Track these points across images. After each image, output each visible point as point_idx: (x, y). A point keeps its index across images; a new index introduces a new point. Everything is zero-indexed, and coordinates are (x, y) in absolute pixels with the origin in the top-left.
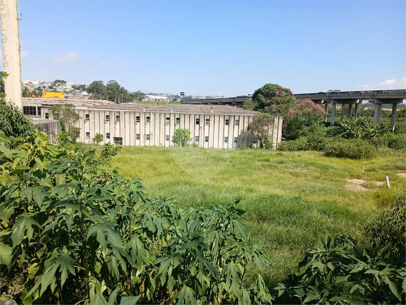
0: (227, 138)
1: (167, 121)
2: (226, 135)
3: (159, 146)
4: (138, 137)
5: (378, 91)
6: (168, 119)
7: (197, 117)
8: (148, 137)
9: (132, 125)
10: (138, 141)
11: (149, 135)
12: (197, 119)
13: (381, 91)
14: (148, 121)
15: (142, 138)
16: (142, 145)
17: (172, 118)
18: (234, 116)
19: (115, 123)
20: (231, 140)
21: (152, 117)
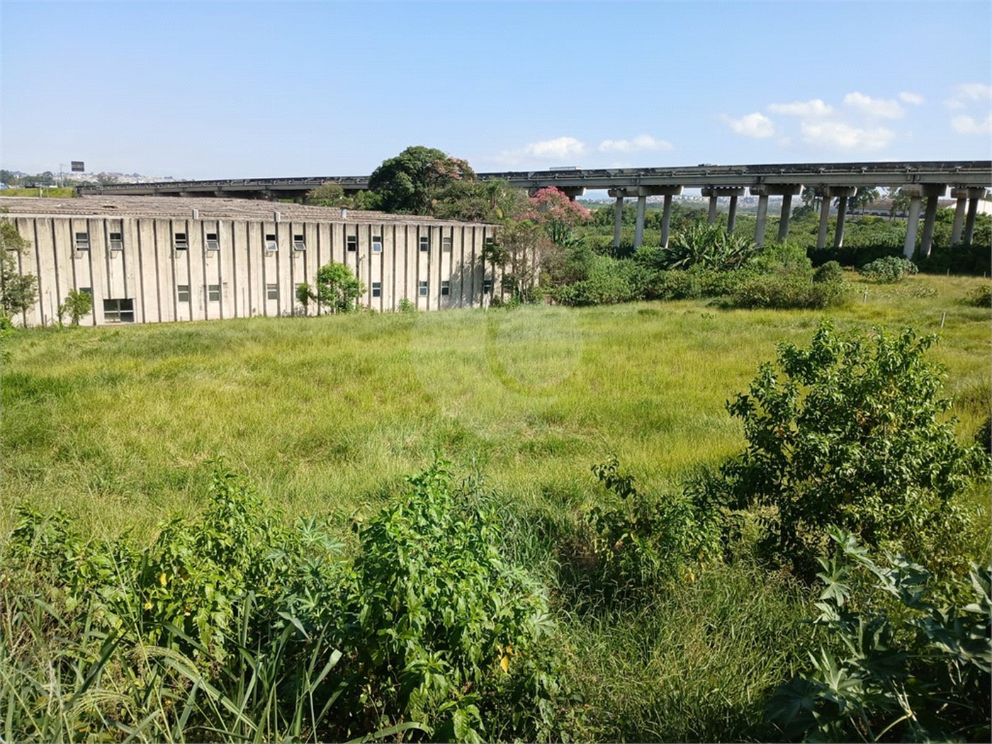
0: (426, 284)
1: (268, 244)
2: (423, 278)
3: (247, 315)
4: (184, 294)
5: (646, 170)
6: (270, 238)
7: (351, 232)
8: (215, 293)
9: (164, 261)
10: (183, 308)
11: (219, 287)
12: (350, 238)
13: (653, 170)
14: (213, 247)
15: (196, 296)
16: (198, 315)
17: (283, 235)
18: (441, 228)
19: (108, 255)
20: (434, 289)
21: (224, 234)
